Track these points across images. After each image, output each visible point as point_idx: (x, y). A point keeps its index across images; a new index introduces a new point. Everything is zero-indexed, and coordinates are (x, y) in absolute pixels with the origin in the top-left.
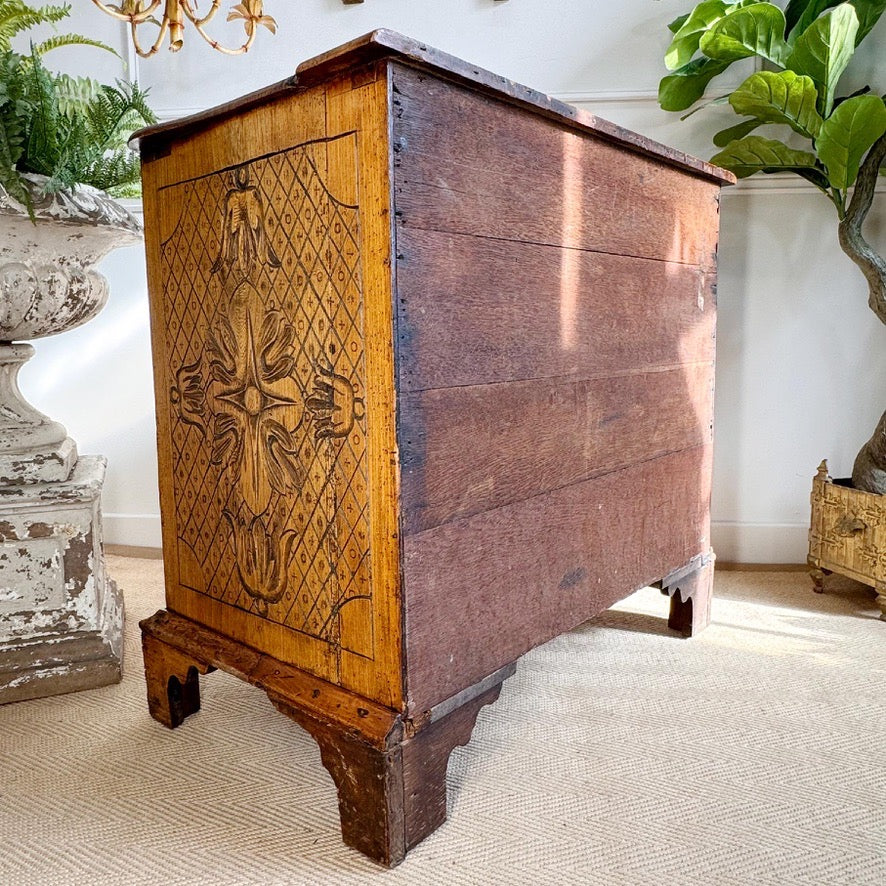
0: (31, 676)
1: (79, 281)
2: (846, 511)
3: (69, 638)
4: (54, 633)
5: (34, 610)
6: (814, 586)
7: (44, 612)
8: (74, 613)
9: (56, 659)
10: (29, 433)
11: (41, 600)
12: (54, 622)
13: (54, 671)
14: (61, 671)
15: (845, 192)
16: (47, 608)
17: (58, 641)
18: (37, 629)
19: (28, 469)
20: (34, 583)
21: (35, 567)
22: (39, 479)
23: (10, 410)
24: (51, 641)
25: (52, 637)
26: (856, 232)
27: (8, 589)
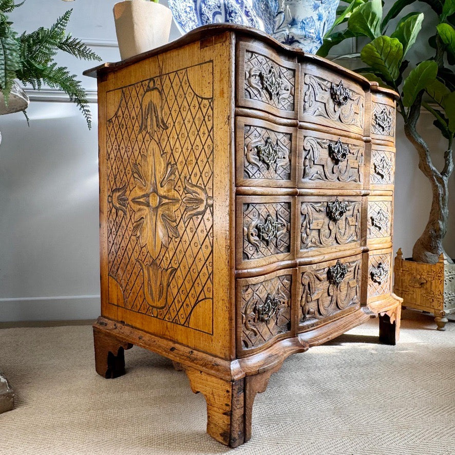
2: (415, 274)
26: (414, 129)
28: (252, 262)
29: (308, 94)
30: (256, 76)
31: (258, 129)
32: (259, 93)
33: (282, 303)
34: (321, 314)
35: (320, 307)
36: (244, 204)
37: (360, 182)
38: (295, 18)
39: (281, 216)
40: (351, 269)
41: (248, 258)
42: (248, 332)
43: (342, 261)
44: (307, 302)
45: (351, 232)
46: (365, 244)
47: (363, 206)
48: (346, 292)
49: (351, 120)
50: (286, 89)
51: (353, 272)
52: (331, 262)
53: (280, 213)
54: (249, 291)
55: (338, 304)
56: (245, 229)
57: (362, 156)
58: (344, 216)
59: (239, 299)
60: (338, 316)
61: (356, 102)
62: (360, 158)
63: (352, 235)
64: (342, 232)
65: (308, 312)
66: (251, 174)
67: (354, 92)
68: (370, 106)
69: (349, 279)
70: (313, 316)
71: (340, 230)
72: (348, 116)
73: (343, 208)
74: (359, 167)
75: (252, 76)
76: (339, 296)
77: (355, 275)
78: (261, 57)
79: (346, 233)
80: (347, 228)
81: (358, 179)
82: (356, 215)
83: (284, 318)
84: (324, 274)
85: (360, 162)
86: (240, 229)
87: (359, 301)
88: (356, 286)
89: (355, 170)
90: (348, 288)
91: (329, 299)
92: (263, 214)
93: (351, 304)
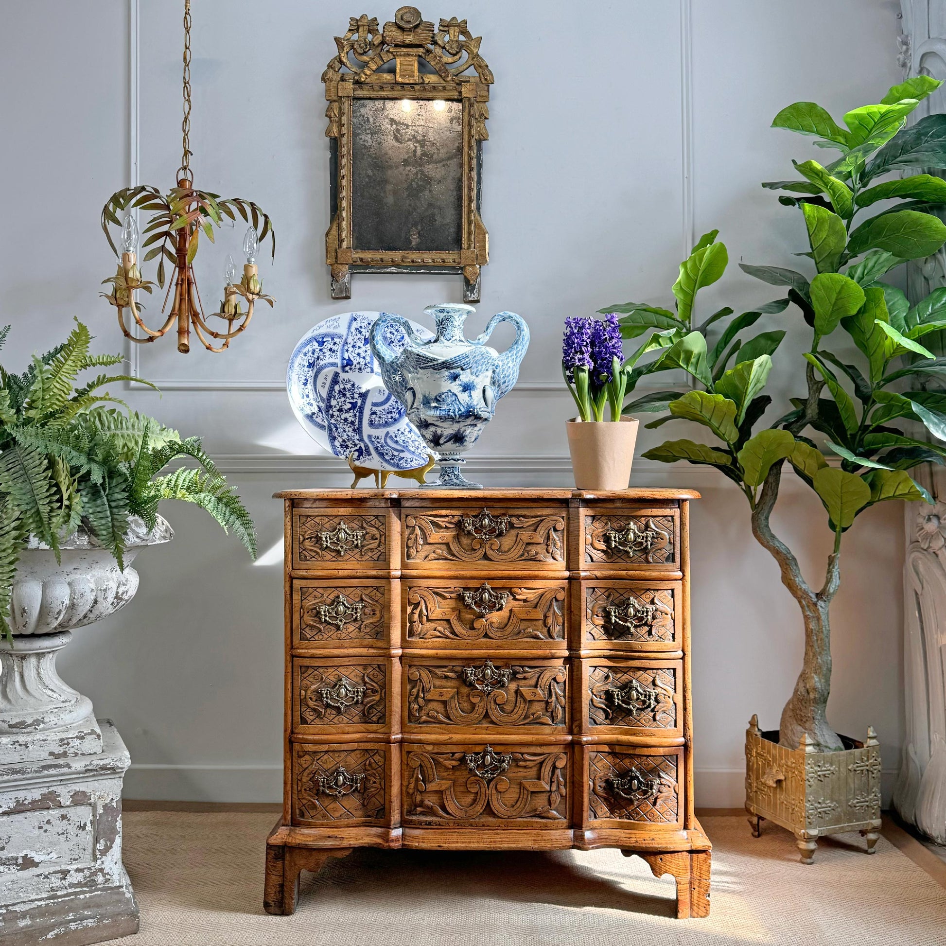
0: (66, 928)
1: (124, 585)
3: (96, 893)
4: (85, 889)
5: (69, 868)
6: (752, 830)
7: (78, 870)
8: (102, 870)
9: (86, 913)
10: (70, 712)
11: (75, 860)
12: (85, 878)
13: (85, 923)
14: (90, 923)
15: (755, 490)
16: (80, 866)
17: (88, 895)
18: (71, 885)
19: (71, 745)
20: (70, 844)
21: (72, 830)
22: (80, 752)
23: (53, 691)
24: (82, 897)
25: (84, 892)
26: (764, 523)
27: (49, 850)
28: (311, 728)
29: (413, 536)
30: (311, 538)
31: (318, 590)
32: (317, 553)
33: (371, 782)
34: (448, 813)
35: (445, 802)
36: (301, 667)
37: (553, 639)
38: (427, 395)
39: (372, 680)
40: (528, 763)
41: (306, 723)
42: (304, 802)
43: (499, 749)
44: (418, 790)
45: (532, 711)
46: (580, 733)
47: (574, 673)
48: (518, 796)
49: (519, 554)
50: (373, 538)
51: (535, 769)
52: (470, 746)
53: (371, 677)
54: (307, 757)
55: (493, 808)
56: (303, 692)
57: (557, 600)
58: (513, 686)
59: (294, 764)
60: (490, 825)
61: (532, 528)
62: (551, 605)
63: (533, 714)
64: (508, 708)
65: (421, 804)
66: (309, 637)
67: (524, 517)
68: (579, 526)
69: (525, 778)
70: (431, 811)
71: (499, 705)
72: (509, 550)
73: (504, 676)
74: (546, 617)
75: (307, 539)
76: (494, 797)
77: (542, 774)
78: (320, 518)
79: (516, 711)
80: (521, 705)
81: (546, 634)
82: (550, 686)
83: (377, 801)
84: (454, 760)
85: (549, 610)
86: (296, 692)
87: (565, 818)
88: (548, 792)
89: (535, 622)
90: (522, 791)
91: (472, 796)
92: (331, 677)
93: (531, 816)
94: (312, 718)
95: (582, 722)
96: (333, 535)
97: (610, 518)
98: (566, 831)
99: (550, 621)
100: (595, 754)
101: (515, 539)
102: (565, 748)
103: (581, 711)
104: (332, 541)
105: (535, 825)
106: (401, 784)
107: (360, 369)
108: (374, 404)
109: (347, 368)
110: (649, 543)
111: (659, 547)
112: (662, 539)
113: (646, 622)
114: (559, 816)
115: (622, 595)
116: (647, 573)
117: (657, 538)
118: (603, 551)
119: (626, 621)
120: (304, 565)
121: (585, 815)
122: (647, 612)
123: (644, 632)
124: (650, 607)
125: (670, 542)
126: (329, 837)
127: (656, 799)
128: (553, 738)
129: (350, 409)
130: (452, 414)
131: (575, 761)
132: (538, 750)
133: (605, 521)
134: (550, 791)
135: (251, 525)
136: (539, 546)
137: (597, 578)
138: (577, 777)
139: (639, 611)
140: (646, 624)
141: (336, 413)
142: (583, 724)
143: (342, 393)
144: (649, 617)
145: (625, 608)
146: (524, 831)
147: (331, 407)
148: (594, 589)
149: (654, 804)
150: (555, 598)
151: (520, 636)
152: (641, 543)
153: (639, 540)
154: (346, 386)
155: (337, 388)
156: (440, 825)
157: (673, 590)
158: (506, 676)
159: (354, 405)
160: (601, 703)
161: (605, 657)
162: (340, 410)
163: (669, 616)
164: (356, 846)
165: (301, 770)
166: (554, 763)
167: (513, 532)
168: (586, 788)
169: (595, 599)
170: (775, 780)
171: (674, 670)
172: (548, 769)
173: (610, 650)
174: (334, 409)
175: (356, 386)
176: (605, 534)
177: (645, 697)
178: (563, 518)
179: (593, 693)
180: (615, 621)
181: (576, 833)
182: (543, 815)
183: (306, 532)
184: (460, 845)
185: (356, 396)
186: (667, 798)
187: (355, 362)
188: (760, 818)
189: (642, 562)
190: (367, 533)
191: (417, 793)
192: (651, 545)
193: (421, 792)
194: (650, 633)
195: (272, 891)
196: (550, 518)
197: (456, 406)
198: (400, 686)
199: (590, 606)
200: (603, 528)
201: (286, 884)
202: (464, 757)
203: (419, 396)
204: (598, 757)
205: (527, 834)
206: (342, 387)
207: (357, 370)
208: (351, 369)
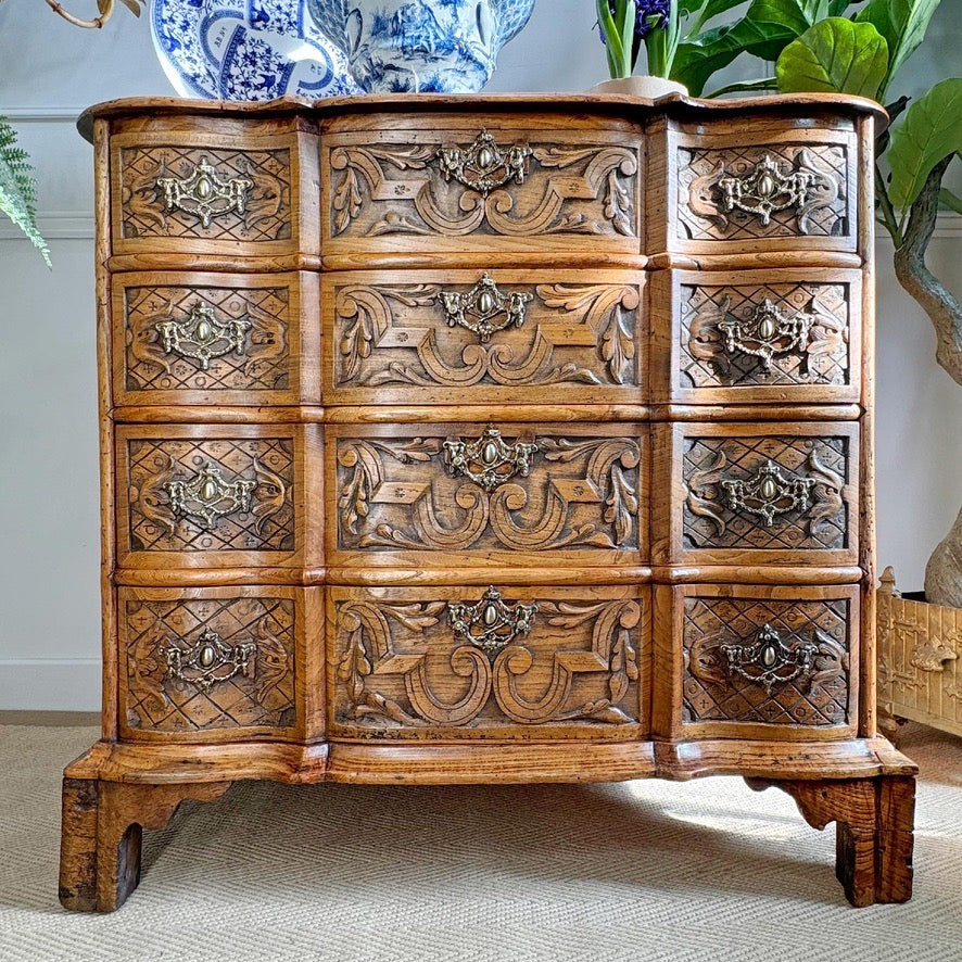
2: (927, 636)
28: (153, 558)
29: (344, 190)
30: (144, 190)
31: (158, 291)
32: (157, 221)
33: (270, 659)
34: (415, 716)
35: (410, 695)
36: (129, 441)
37: (618, 383)
38: (380, 14)
39: (269, 469)
40: (568, 620)
41: (141, 547)
42: (141, 696)
43: (512, 593)
44: (359, 673)
45: (574, 522)
46: (667, 561)
47: (656, 452)
48: (548, 681)
49: (550, 220)
50: (269, 196)
51: (581, 630)
52: (457, 589)
53: (268, 463)
54: (146, 613)
55: (501, 705)
56: (134, 491)
57: (624, 310)
58: (538, 477)
59: (121, 626)
60: (498, 735)
61: (575, 170)
62: (613, 316)
63: (577, 528)
64: (530, 517)
65: (366, 699)
66: (142, 382)
67: (559, 146)
68: (665, 165)
69: (562, 647)
70: (383, 711)
71: (511, 511)
72: (531, 213)
73: (521, 455)
74: (603, 341)
75: (137, 193)
76: (503, 684)
77: (595, 641)
78: (161, 150)
79: (544, 522)
80: (554, 510)
81: (603, 374)
82: (609, 476)
83: (281, 695)
84: (427, 615)
85: (608, 327)
86: (122, 492)
87: (638, 720)
88: (606, 672)
89: (581, 352)
90: (556, 672)
91: (461, 683)
92: (188, 461)
93: (573, 719)
94: (152, 538)
95: (669, 543)
96: (188, 185)
97: (724, 152)
98: (641, 744)
99: (611, 348)
100: (693, 602)
101: (542, 191)
102: (638, 592)
103: (669, 522)
104: (184, 196)
105: (580, 735)
106: (326, 662)
107: (281, 29)
108: (302, 84)
109: (259, 24)
110: (803, 196)
111: (820, 204)
112: (826, 188)
113: (797, 346)
114: (626, 718)
115: (748, 298)
116: (798, 255)
117: (817, 186)
118: (710, 218)
119: (758, 346)
120: (133, 245)
121: (676, 714)
122: (799, 327)
123: (791, 366)
124: (805, 317)
125: (840, 196)
126: (185, 762)
127: (810, 680)
128: (615, 572)
129: (262, 85)
130: (425, 44)
131: (656, 614)
132: (588, 595)
133: (714, 162)
134: (610, 671)
135: (24, 161)
136: (590, 205)
137: (700, 268)
138: (660, 646)
139: (783, 325)
140: (796, 351)
141: (239, 88)
142: (674, 545)
143: (251, 59)
144: (804, 336)
145: (756, 322)
146: (561, 747)
147: (230, 76)
148: (694, 287)
149: (806, 690)
150: (621, 303)
151: (552, 378)
152: (787, 196)
153: (784, 189)
154: (256, 50)
155: (241, 50)
156: (399, 737)
157: (846, 285)
158: (526, 457)
159: (269, 82)
160: (704, 506)
161: (713, 419)
162: (246, 84)
163: (839, 335)
164: (237, 778)
165: (134, 637)
166: (618, 619)
167: (538, 179)
168: (677, 665)
169: (696, 310)
170: (940, 660)
171: (846, 439)
172: (605, 629)
173: (724, 405)
174: (236, 81)
175: (273, 53)
176: (716, 184)
177: (791, 491)
178: (634, 150)
179: (690, 487)
180: (736, 348)
181: (659, 748)
182: (597, 716)
183: (134, 181)
184: (437, 774)
185: (273, 67)
186: (828, 681)
187: (272, 18)
188: (901, 721)
189: (788, 235)
190: (256, 187)
191: (355, 678)
192: (806, 199)
193: (363, 677)
194: (803, 368)
195: (74, 867)
196: (609, 150)
197: (430, 30)
198: (321, 478)
199: (688, 321)
200: (712, 172)
201: (101, 852)
202: (447, 608)
203: (368, 21)
204: (699, 607)
205: (567, 752)
206: (250, 49)
207: (275, 30)
208: (265, 26)
